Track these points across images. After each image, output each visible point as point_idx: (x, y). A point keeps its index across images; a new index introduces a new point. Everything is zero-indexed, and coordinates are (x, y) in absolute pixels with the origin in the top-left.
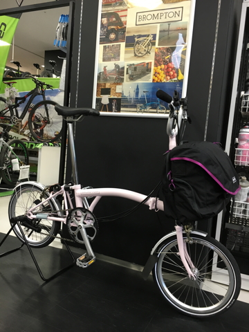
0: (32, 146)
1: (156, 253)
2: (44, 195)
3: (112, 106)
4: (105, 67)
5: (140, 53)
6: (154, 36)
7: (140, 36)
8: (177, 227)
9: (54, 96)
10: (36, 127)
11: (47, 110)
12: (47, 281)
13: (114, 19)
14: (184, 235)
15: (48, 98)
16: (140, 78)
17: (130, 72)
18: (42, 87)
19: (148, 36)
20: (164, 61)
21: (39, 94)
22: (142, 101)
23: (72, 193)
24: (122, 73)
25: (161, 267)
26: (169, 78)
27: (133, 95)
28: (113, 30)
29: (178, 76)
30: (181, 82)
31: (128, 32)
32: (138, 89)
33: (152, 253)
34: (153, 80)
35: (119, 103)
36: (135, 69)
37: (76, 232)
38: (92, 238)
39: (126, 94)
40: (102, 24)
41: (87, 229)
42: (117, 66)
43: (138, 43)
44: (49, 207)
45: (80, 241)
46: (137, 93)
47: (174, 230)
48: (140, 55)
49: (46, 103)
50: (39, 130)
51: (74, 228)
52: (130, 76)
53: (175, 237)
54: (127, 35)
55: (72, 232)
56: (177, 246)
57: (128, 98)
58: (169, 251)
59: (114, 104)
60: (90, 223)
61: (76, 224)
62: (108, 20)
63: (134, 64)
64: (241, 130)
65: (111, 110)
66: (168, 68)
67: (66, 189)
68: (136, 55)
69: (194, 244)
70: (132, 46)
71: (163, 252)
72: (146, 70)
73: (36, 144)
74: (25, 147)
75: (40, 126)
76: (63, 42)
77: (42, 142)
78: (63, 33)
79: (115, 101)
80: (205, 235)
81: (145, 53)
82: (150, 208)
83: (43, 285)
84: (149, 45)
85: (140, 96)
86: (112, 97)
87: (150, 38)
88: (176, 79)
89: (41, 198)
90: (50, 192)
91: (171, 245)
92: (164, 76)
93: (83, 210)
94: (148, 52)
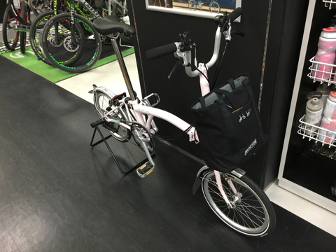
1: (200, 178)
12: (126, 174)
33: (197, 176)
38: (152, 149)
65: (163, 5)
71: (206, 179)
80: (241, 175)
82: (190, 140)
89: (110, 105)
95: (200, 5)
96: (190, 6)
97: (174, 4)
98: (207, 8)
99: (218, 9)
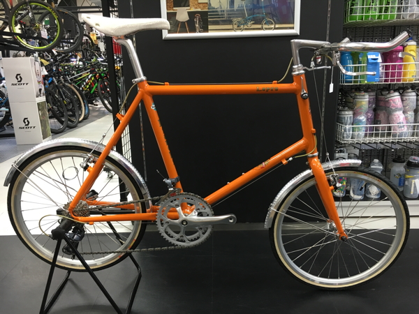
3: (194, 23)
22: (240, 13)
27: (225, 6)
35: (204, 19)
39: (215, 5)
46: (232, 3)
57: (219, 10)
59: (197, 20)
65: (193, 30)
79: (198, 16)
85: (236, 7)
86: (193, 10)
95: (250, 24)
96: (235, 27)
97: (210, 27)
98: (260, 26)
99: (273, 26)
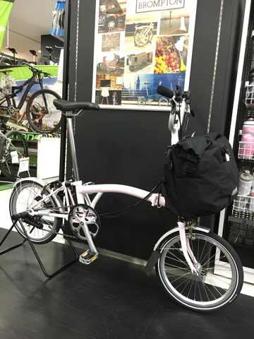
0: (31, 137)
1: (158, 249)
2: (45, 191)
3: (112, 98)
4: (104, 58)
5: (141, 42)
6: (155, 24)
7: (140, 25)
8: (180, 223)
9: (52, 84)
10: (35, 117)
11: (45, 99)
12: (51, 277)
13: (113, 6)
14: (187, 231)
15: (46, 87)
16: (141, 69)
17: (130, 63)
18: (39, 76)
19: (149, 24)
20: (166, 51)
21: (36, 83)
22: (143, 93)
23: (73, 189)
24: (122, 64)
25: (164, 262)
26: (170, 68)
27: (134, 87)
28: (112, 19)
29: (180, 67)
30: (183, 73)
31: (128, 21)
32: (138, 81)
33: (155, 250)
34: (155, 71)
35: (119, 95)
36: (136, 59)
37: (78, 229)
38: (95, 235)
39: (127, 86)
40: (100, 12)
41: (89, 225)
42: (117, 57)
43: (138, 31)
44: (50, 203)
45: (82, 238)
46: (138, 85)
47: (177, 226)
48: (141, 45)
49: (44, 92)
50: (37, 121)
51: (76, 225)
52: (131, 67)
53: (177, 233)
54: (127, 23)
55: (74, 228)
56: (180, 242)
57: (129, 90)
58: (172, 247)
59: (114, 96)
60: (92, 220)
61: (78, 220)
62: (107, 7)
63: (134, 55)
64: (245, 123)
65: (111, 103)
66: (170, 58)
67: (68, 185)
68: (136, 45)
69: (197, 240)
70: (132, 35)
71: (166, 248)
72: (147, 60)
73: (35, 135)
74: (24, 139)
75: (39, 116)
76: (60, 31)
77: (41, 133)
78: (60, 21)
79: (115, 94)
80: (207, 231)
81: (146, 42)
82: (153, 205)
83: (47, 281)
84: (149, 34)
85: (141, 89)
86: (112, 89)
87: (151, 26)
88: (178, 70)
89: (42, 194)
90: (51, 188)
91: (174, 240)
92: (166, 66)
93: (85, 206)
94: (149, 42)
95: (150, 101)
96: (140, 103)
97: (122, 102)
98: (157, 103)
99: (166, 104)
